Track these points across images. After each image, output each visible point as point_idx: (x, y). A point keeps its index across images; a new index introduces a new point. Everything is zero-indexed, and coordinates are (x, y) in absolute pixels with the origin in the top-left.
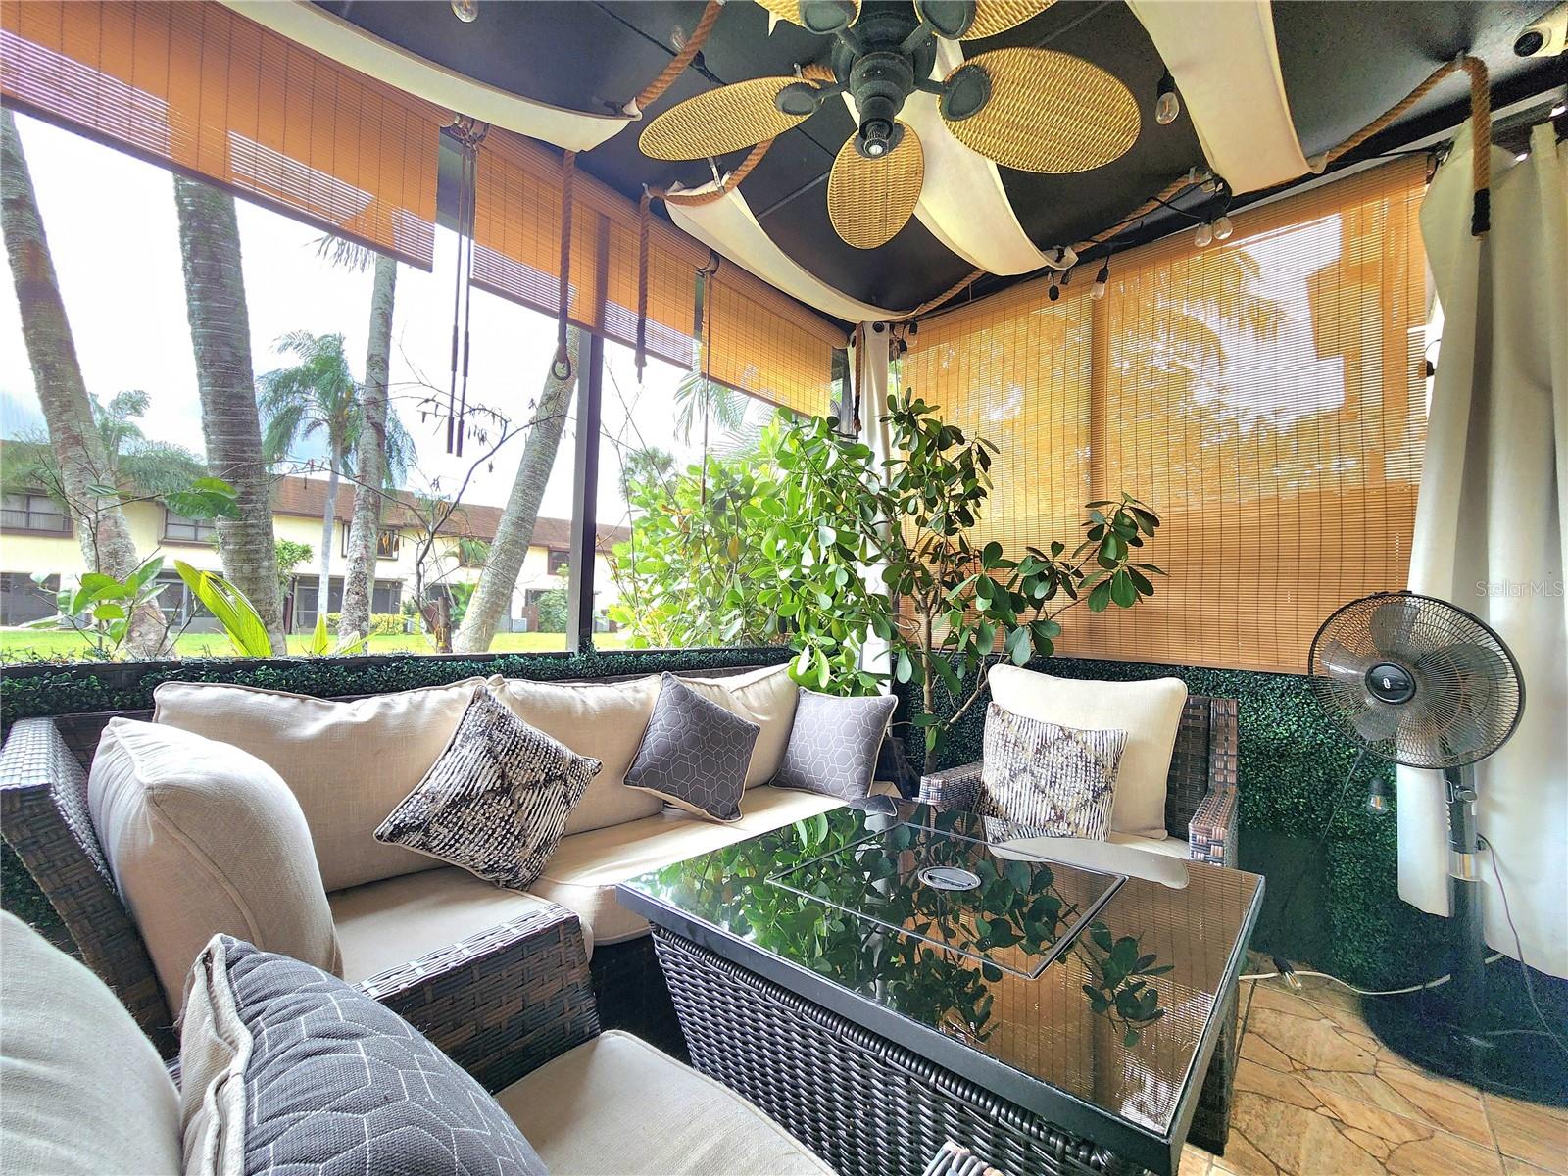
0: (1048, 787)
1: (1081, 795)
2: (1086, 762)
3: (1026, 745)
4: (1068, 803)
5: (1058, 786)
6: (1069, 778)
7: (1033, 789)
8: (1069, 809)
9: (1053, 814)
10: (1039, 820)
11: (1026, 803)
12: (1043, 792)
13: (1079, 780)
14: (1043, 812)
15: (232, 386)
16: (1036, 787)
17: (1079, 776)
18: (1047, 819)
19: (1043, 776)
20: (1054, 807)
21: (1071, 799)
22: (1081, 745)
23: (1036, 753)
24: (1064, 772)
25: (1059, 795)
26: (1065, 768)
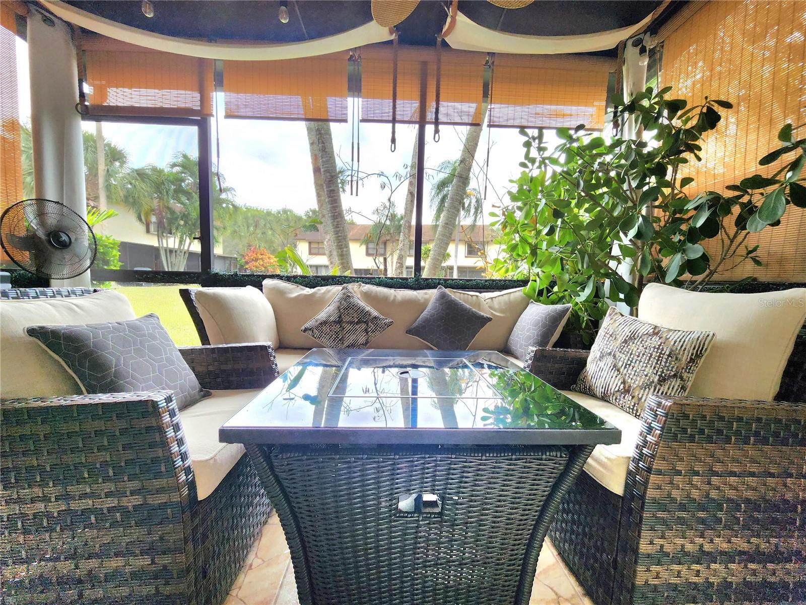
0: (623, 367)
1: (648, 378)
2: (661, 353)
3: (618, 337)
4: (636, 382)
5: (631, 368)
6: (641, 363)
7: (612, 367)
8: (635, 386)
9: (622, 387)
10: (611, 389)
11: (604, 377)
12: (618, 370)
13: (649, 366)
14: (615, 384)
15: (330, 187)
16: (615, 366)
17: (650, 362)
18: (616, 389)
19: (622, 359)
20: (624, 382)
21: (638, 379)
22: (662, 340)
23: (623, 343)
24: (639, 358)
25: (630, 374)
26: (641, 355)
